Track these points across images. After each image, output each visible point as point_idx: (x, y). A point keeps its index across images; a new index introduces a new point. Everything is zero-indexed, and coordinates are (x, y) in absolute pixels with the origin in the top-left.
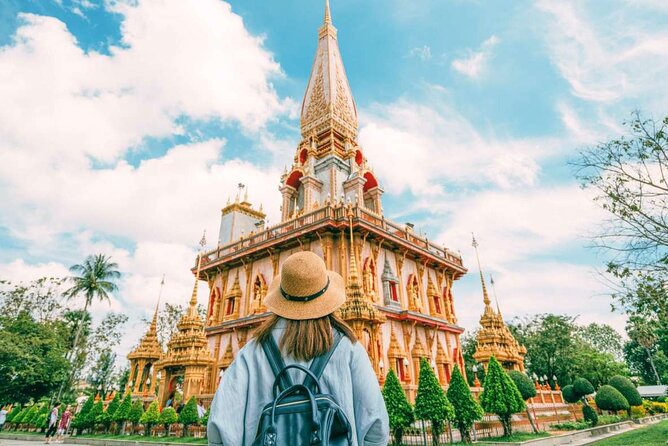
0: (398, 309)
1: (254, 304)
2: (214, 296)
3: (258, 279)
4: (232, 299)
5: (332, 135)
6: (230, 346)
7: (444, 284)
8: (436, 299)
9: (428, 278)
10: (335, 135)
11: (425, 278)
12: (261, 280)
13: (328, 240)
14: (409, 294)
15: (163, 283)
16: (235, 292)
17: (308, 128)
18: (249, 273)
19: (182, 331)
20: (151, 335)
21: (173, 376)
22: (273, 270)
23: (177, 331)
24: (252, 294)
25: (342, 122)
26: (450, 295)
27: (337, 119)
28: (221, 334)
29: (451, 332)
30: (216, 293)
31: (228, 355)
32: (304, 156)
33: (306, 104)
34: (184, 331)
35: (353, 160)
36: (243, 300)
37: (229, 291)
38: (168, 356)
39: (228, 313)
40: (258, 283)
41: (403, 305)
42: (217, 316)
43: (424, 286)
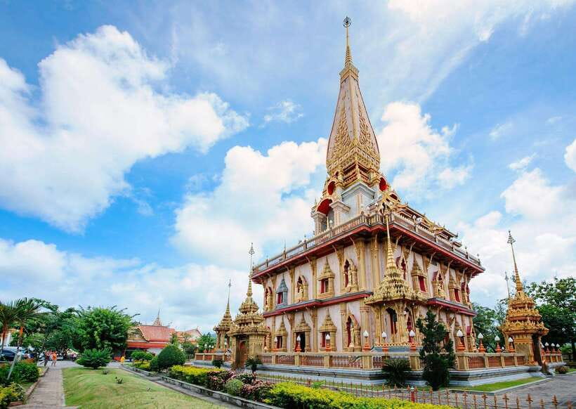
0: (426, 297)
1: (298, 296)
2: (267, 292)
3: (300, 279)
4: (280, 294)
5: (357, 167)
6: (283, 323)
7: (462, 281)
8: (456, 291)
9: (450, 275)
10: (360, 167)
11: (447, 275)
12: (302, 279)
13: (361, 244)
14: (434, 287)
15: (230, 285)
16: (283, 289)
17: (333, 166)
18: (292, 275)
19: (243, 312)
20: (227, 317)
21: (241, 341)
22: (312, 272)
23: (239, 313)
24: (296, 289)
25: (366, 156)
26: (467, 289)
27: (361, 153)
28: (275, 316)
29: (466, 315)
30: (269, 290)
31: (282, 329)
32: (331, 188)
33: (332, 146)
34: (246, 312)
35: (377, 186)
36: (289, 294)
37: (277, 288)
38: (235, 328)
39: (279, 303)
40: (300, 281)
41: (429, 294)
42: (271, 305)
43: (446, 281)
